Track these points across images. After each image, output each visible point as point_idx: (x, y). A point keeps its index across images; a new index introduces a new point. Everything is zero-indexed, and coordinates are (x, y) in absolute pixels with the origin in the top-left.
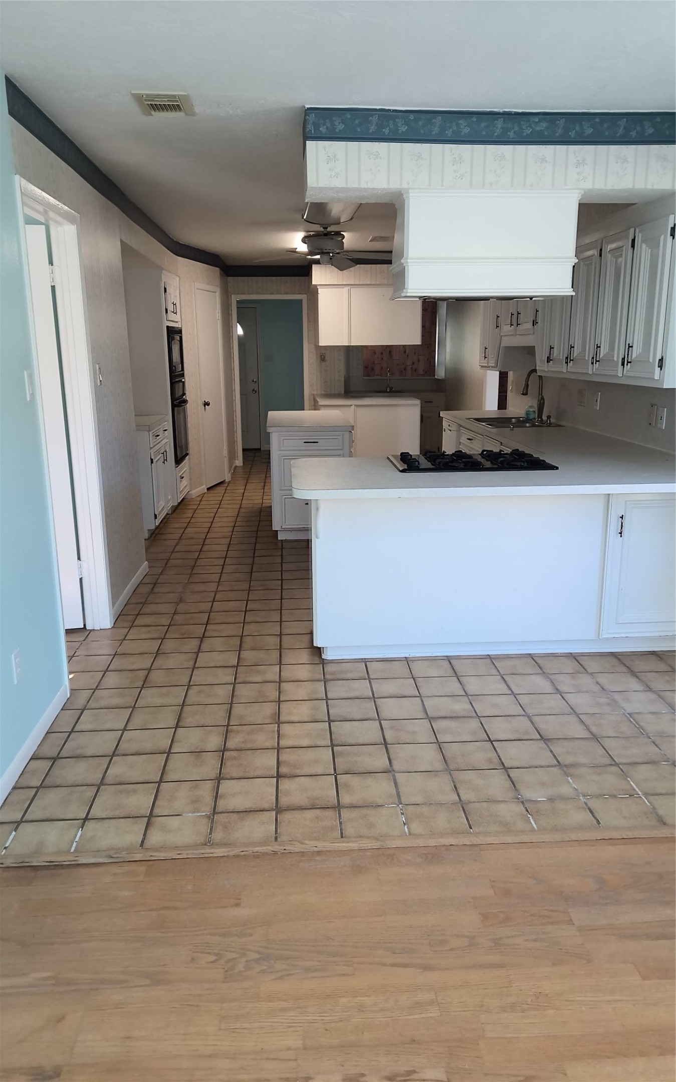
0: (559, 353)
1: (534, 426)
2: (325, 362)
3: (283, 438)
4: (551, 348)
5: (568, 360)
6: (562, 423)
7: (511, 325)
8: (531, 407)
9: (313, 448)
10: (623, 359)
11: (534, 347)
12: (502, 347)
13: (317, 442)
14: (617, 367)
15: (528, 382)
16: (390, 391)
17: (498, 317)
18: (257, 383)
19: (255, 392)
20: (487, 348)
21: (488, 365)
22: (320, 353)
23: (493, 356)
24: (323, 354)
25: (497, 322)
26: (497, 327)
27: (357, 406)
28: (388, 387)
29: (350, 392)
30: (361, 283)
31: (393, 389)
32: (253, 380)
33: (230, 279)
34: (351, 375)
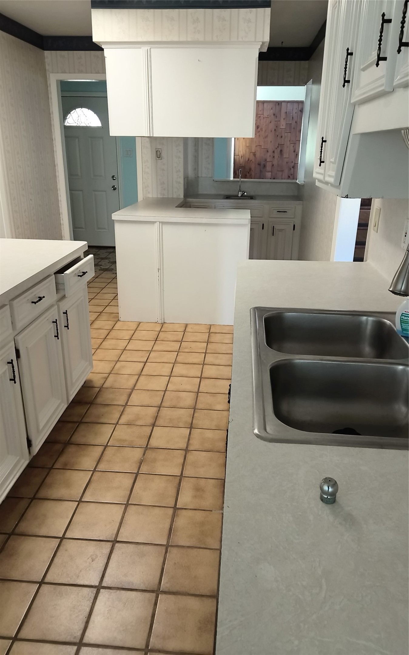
2: (161, 159)
12: (353, 135)
16: (242, 196)
17: (350, 54)
18: (117, 179)
19: (115, 189)
20: (325, 141)
21: (324, 178)
22: (156, 149)
23: (332, 160)
24: (158, 149)
25: (346, 68)
26: (346, 84)
27: (163, 223)
28: (239, 191)
29: (197, 196)
30: (165, 39)
31: (245, 194)
32: (113, 177)
33: (47, 53)
34: (199, 176)
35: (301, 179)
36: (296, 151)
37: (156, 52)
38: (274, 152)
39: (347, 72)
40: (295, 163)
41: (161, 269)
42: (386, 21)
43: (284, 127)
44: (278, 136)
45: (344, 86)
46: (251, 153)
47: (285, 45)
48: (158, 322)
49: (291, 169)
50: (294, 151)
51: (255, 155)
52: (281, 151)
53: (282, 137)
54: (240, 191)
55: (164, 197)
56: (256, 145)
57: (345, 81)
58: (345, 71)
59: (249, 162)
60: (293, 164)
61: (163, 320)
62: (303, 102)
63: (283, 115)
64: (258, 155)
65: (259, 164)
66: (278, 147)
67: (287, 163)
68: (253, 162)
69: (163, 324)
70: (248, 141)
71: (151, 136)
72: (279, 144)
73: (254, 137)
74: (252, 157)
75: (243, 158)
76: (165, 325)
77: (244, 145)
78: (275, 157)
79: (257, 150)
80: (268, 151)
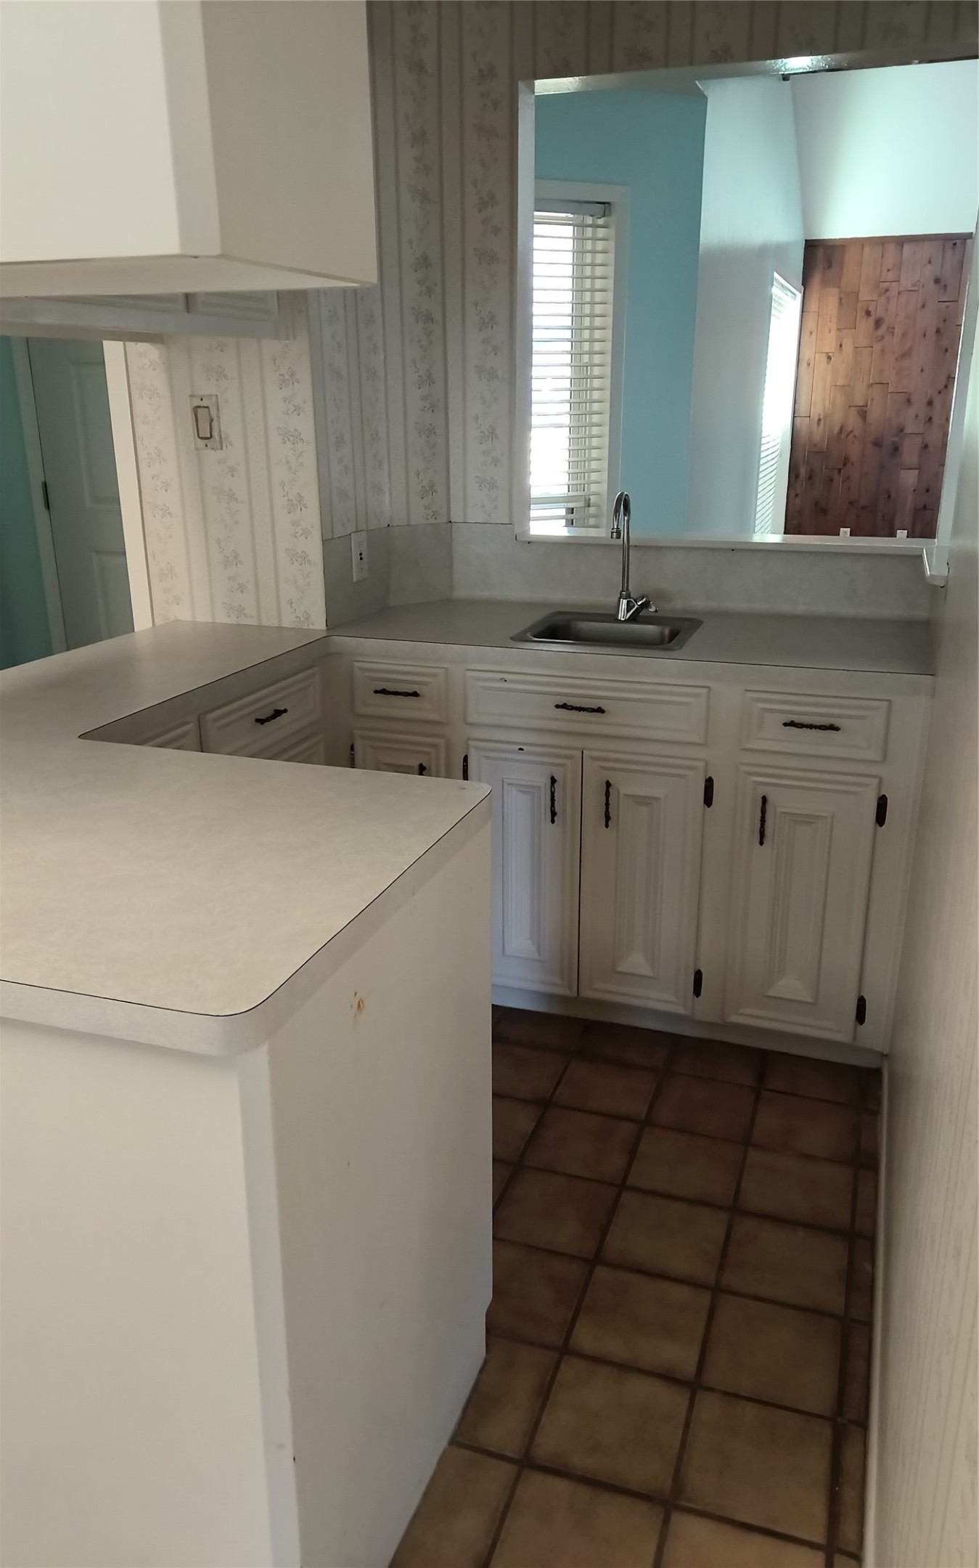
22: (192, 395)
28: (620, 598)
31: (653, 609)
34: (456, 516)
38: (930, 403)
44: (946, 351)
46: (850, 407)
51: (863, 413)
56: (871, 382)
59: (843, 436)
64: (875, 413)
65: (877, 444)
68: (855, 436)
74: (854, 422)
75: (822, 423)
77: (828, 383)
78: (934, 419)
79: (872, 400)
80: (909, 401)
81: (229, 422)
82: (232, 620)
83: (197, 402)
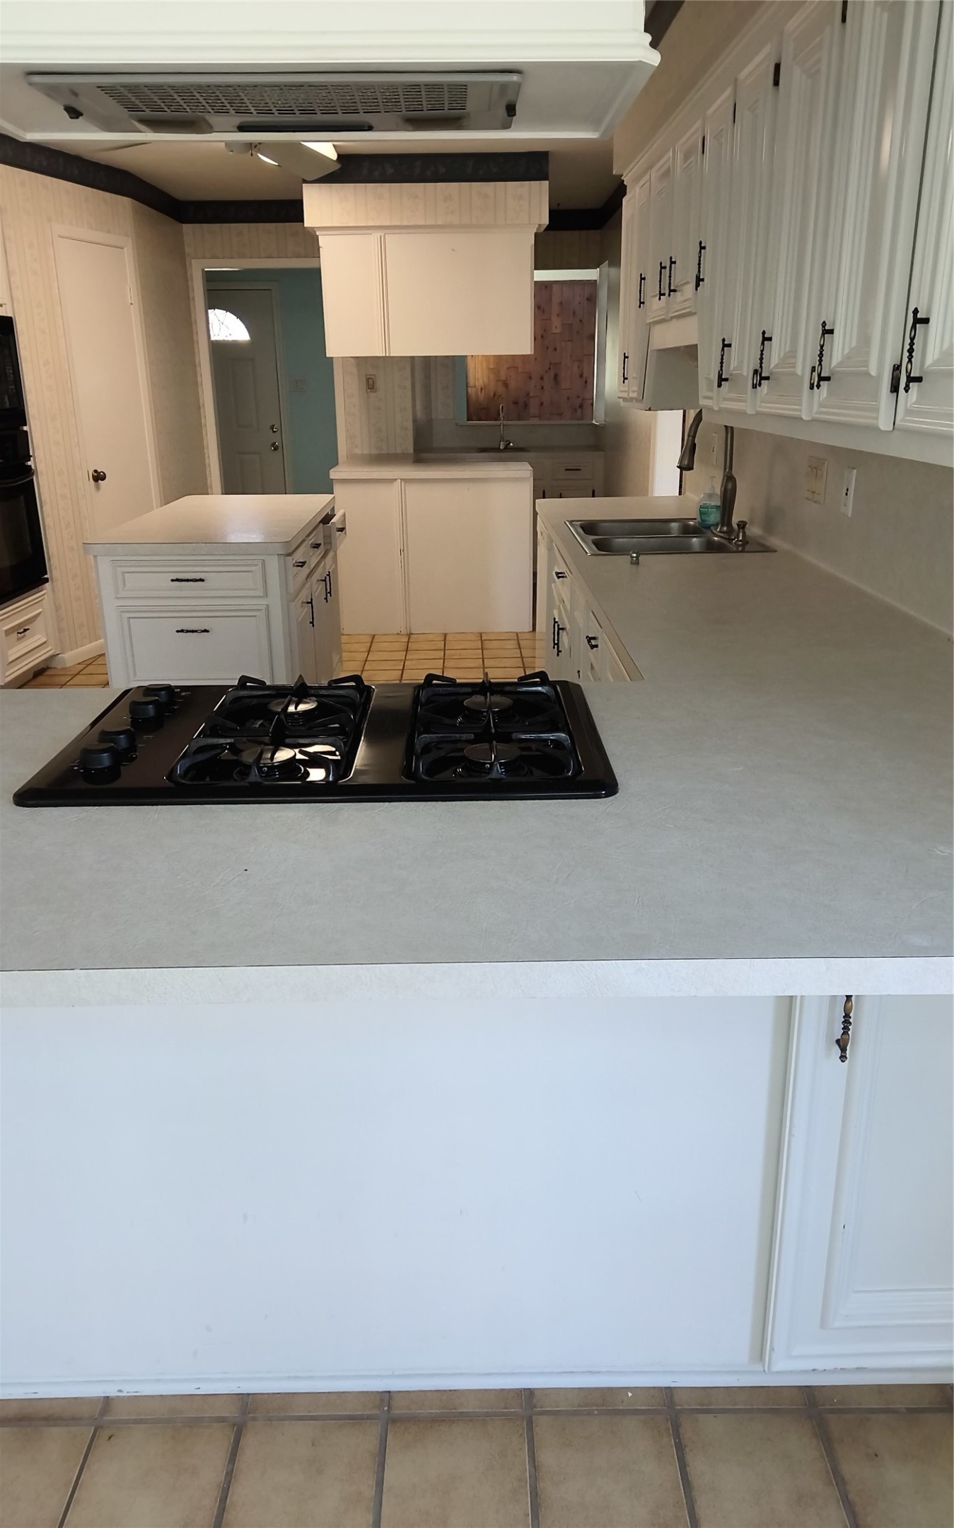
0: (742, 362)
1: (711, 548)
2: (376, 392)
3: (119, 569)
4: (725, 346)
5: (760, 377)
6: (774, 541)
7: (661, 294)
8: (710, 496)
9: (193, 593)
10: (897, 368)
11: (697, 345)
12: (651, 351)
13: (202, 580)
14: (876, 397)
15: (694, 437)
16: (505, 448)
17: (643, 279)
18: (279, 432)
19: (276, 449)
20: (627, 357)
21: (628, 395)
22: (366, 375)
23: (635, 375)
24: (371, 375)
25: (640, 291)
26: (642, 305)
27: (406, 481)
28: (501, 441)
29: (431, 450)
30: (405, 223)
31: (511, 444)
32: (272, 427)
33: (187, 228)
34: (433, 417)
35: (599, 417)
36: (584, 376)
37: (392, 240)
38: (542, 378)
39: (642, 295)
40: (583, 399)
41: (405, 550)
42: (663, 268)
43: (558, 331)
44: (548, 348)
45: (640, 307)
46: (498, 381)
47: (561, 207)
48: (402, 633)
49: (576, 410)
50: (581, 376)
51: (506, 385)
52: (556, 376)
53: (555, 349)
54: (502, 439)
55: (383, 452)
56: (508, 366)
57: (641, 303)
58: (640, 293)
59: (496, 398)
60: (579, 401)
61: (408, 629)
62: (596, 284)
63: (555, 308)
64: (512, 384)
65: (516, 403)
66: (549, 368)
67: (568, 398)
68: (502, 398)
69: (410, 635)
70: (491, 360)
71: (387, 355)
72: (550, 364)
73: (533, 353)
74: (501, 390)
75: (483, 391)
76: (412, 636)
77: (484, 367)
78: (545, 387)
79: (510, 376)
80: (530, 377)
81: (380, 383)
82: (377, 452)
83: (368, 377)
